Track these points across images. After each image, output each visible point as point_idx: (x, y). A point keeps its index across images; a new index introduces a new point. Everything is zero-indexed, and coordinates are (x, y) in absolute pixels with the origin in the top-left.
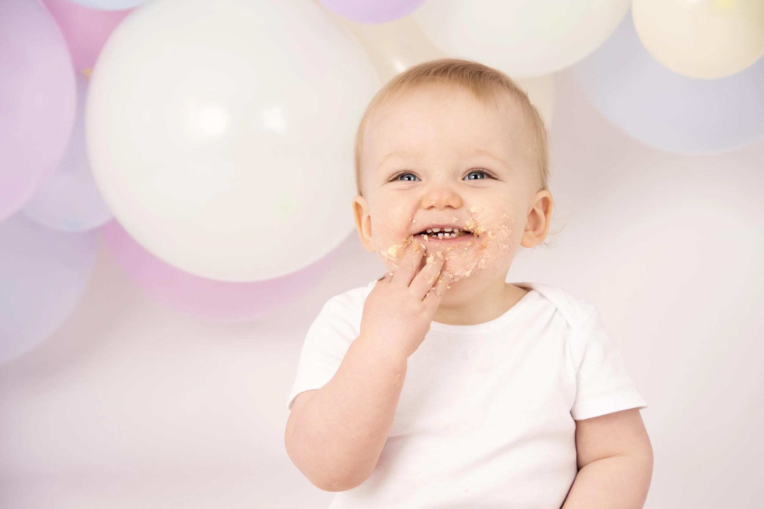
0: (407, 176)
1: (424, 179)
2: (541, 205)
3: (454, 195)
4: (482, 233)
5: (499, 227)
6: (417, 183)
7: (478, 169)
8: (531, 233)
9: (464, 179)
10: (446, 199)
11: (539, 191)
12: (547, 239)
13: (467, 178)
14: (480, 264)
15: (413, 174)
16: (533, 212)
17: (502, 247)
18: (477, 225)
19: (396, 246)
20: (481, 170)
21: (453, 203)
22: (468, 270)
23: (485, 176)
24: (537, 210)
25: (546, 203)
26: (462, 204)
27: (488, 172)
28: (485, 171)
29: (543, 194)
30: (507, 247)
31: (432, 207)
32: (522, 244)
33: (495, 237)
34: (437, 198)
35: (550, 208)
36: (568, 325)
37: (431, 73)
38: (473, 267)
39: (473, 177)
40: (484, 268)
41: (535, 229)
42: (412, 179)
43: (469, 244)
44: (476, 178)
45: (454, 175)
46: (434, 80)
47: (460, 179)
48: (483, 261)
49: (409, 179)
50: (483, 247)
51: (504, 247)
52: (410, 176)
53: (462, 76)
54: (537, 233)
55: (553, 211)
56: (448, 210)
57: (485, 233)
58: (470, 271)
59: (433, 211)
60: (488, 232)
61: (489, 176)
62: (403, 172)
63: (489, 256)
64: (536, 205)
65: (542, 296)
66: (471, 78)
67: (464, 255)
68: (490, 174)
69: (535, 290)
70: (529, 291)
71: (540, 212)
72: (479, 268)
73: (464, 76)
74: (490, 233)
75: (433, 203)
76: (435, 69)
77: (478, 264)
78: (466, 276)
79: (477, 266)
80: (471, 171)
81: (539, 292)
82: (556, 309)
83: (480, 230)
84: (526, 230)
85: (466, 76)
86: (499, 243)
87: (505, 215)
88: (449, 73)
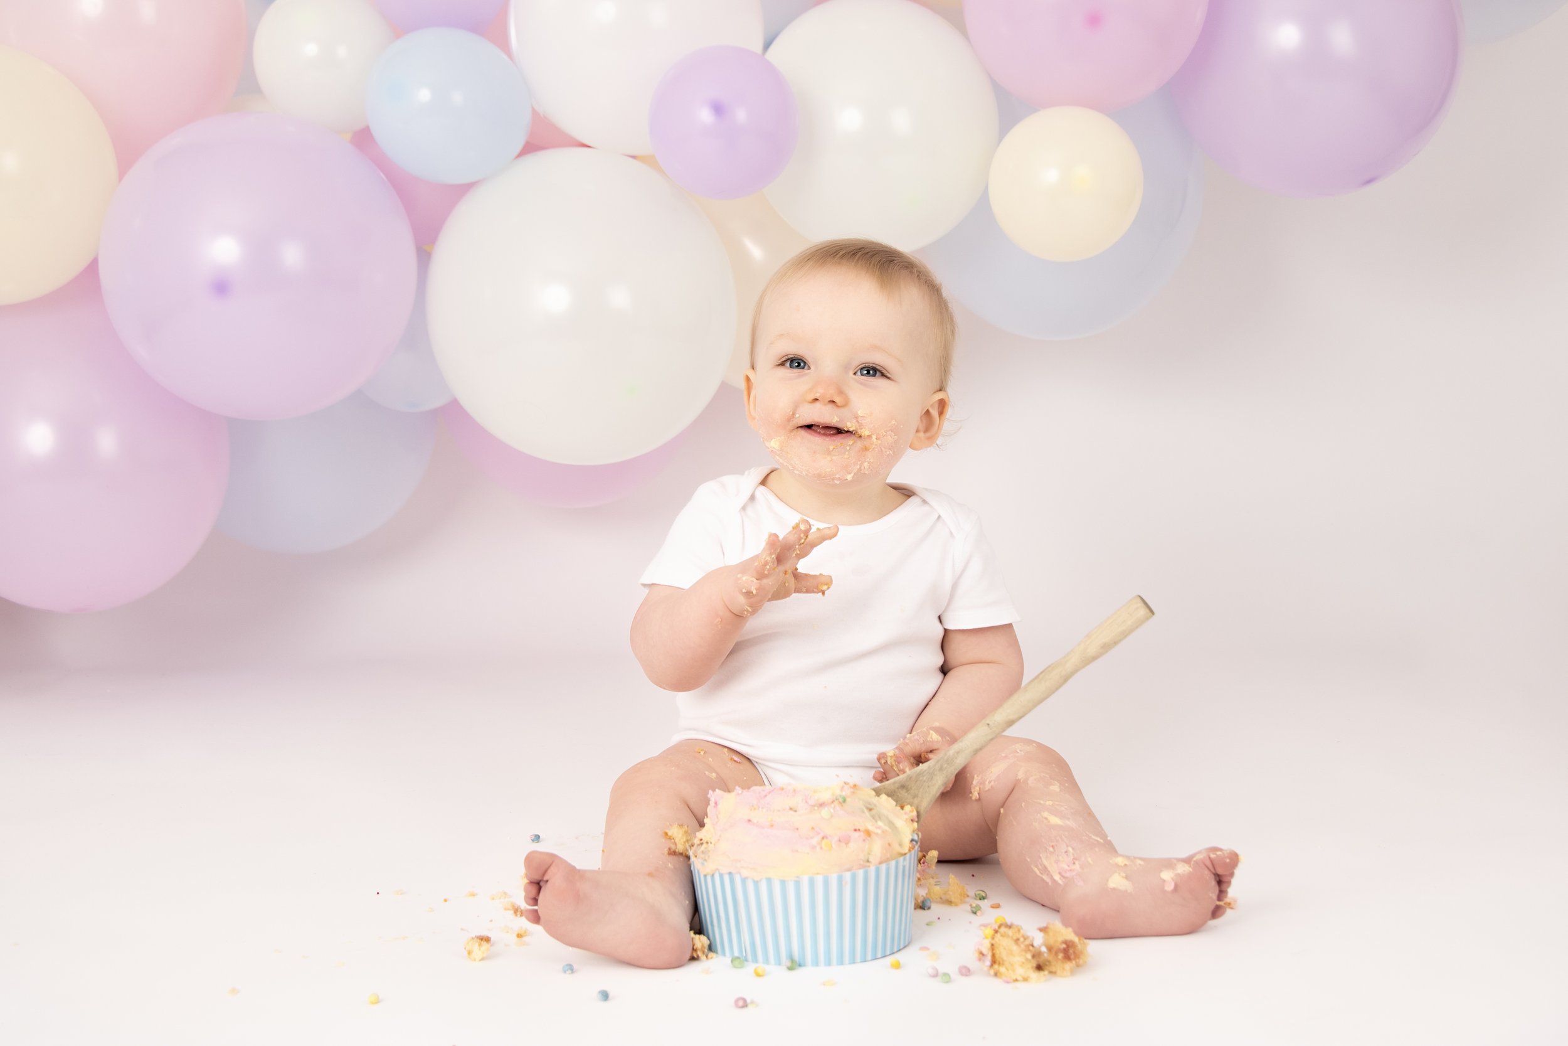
0: (797, 361)
1: (812, 367)
2: (937, 405)
3: (841, 392)
4: (866, 436)
5: (885, 434)
6: (806, 371)
7: (871, 365)
8: (921, 434)
9: (855, 374)
10: (831, 393)
11: (935, 392)
12: (939, 441)
13: (859, 373)
14: (863, 467)
15: (803, 359)
16: (928, 412)
17: (886, 452)
18: (861, 426)
19: (779, 438)
20: (874, 366)
21: (837, 399)
22: (850, 474)
23: (878, 373)
24: (931, 410)
25: (942, 405)
26: (846, 404)
27: (881, 369)
28: (878, 368)
29: (940, 396)
30: (891, 452)
31: (816, 399)
32: (911, 447)
33: (880, 442)
34: (822, 391)
35: (945, 410)
36: (951, 533)
37: (839, 255)
38: (856, 471)
39: (866, 372)
40: (867, 472)
41: (926, 430)
42: (802, 364)
43: (851, 443)
44: (868, 372)
45: (846, 368)
46: (839, 263)
47: (851, 373)
48: (866, 464)
49: (799, 365)
50: (866, 449)
51: (888, 453)
52: (800, 361)
53: (870, 263)
54: (928, 434)
55: (949, 412)
56: (830, 406)
57: (869, 437)
58: (852, 475)
59: (817, 405)
60: (873, 436)
61: (883, 375)
62: (793, 356)
63: (872, 460)
64: (932, 406)
65: (924, 502)
66: (878, 267)
67: (846, 456)
68: (884, 371)
69: (917, 495)
70: (910, 496)
71: (935, 413)
72: (862, 472)
73: (871, 265)
74: (874, 437)
75: (817, 395)
76: (844, 252)
77: (860, 468)
78: (847, 479)
79: (860, 470)
80: (863, 365)
81: (921, 498)
82: (939, 517)
83: (865, 432)
84: (917, 431)
85: (874, 264)
86: (883, 449)
87: (893, 422)
88: (858, 256)
